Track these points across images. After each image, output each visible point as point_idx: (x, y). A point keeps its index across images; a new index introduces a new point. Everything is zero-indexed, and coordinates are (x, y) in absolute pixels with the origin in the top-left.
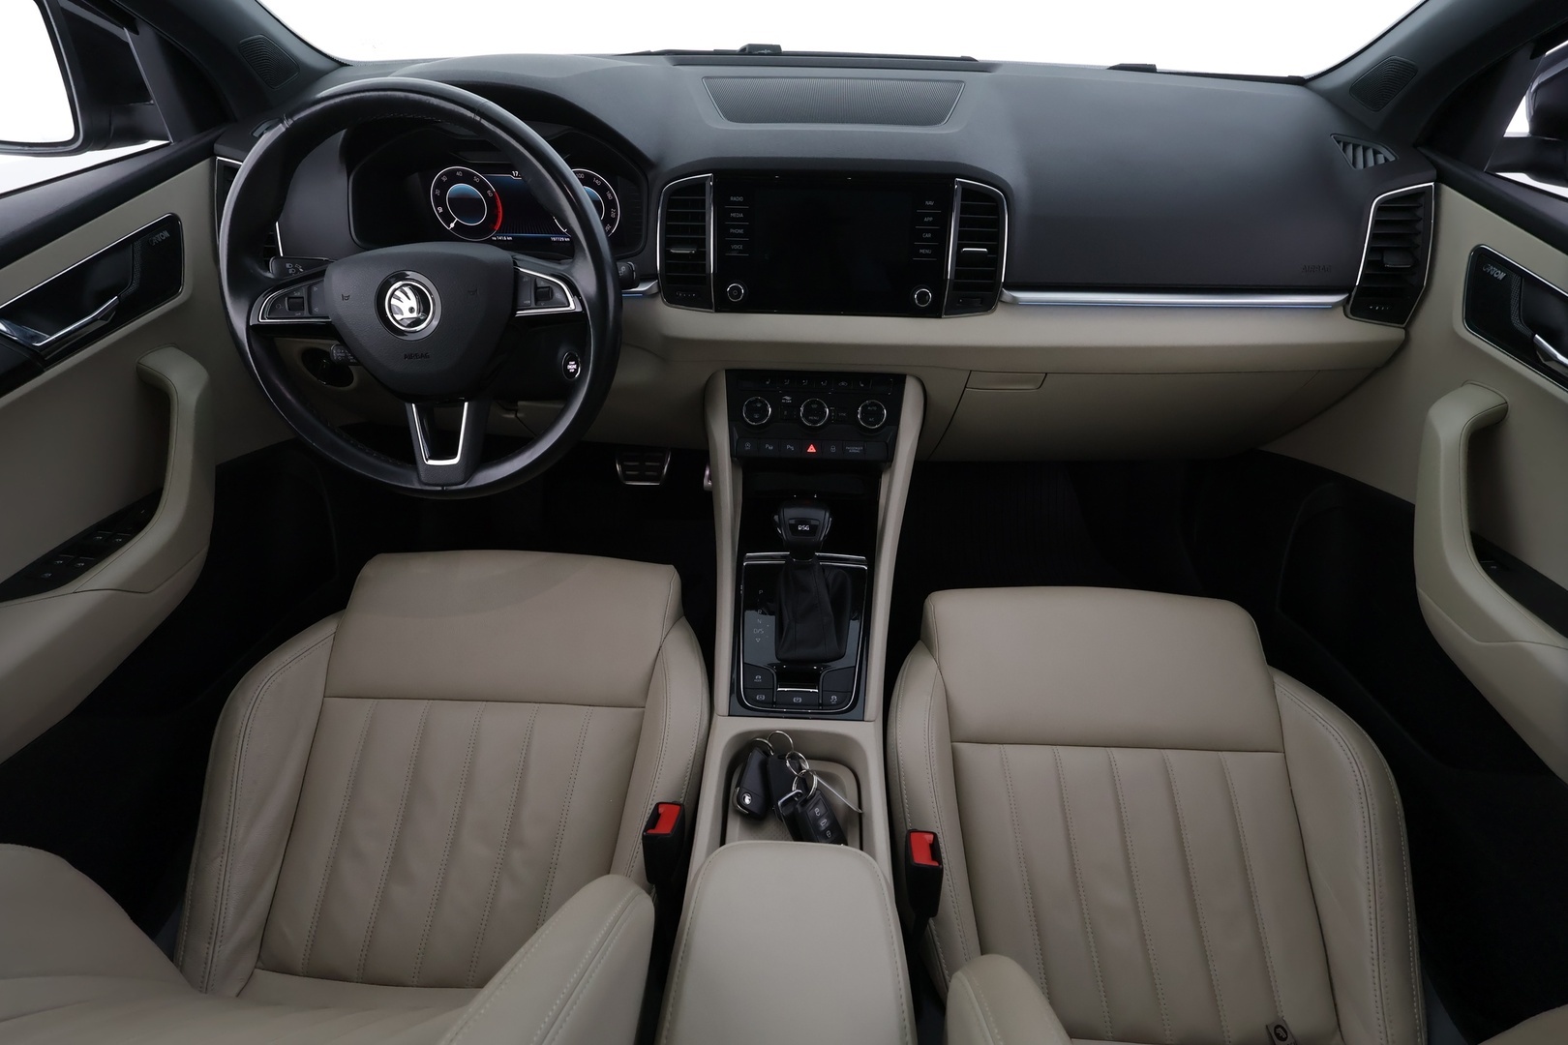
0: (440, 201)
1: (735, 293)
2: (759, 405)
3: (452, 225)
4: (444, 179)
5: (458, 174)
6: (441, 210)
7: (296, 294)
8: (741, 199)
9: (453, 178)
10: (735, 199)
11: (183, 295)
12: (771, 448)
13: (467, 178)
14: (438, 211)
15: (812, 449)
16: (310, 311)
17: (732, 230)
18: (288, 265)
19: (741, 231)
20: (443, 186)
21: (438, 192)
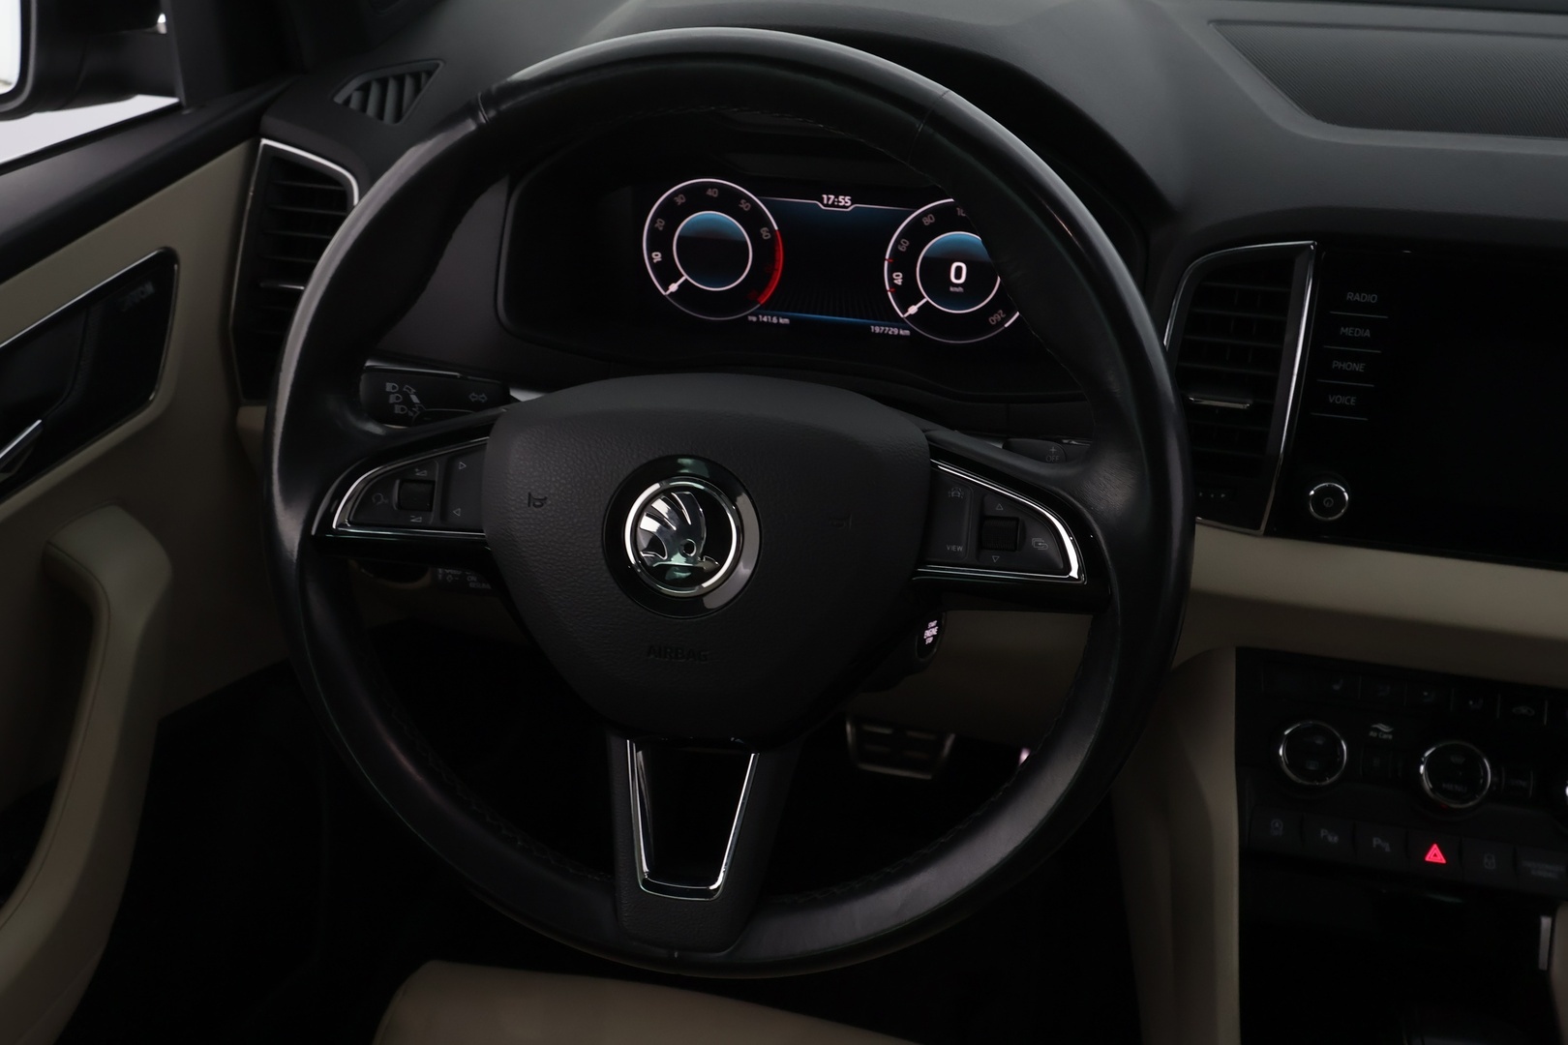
0: (660, 241)
1: (1328, 502)
2: (1319, 742)
3: (674, 287)
4: (680, 200)
5: (710, 192)
6: (657, 257)
7: (420, 474)
8: (1371, 298)
9: (698, 200)
10: (1357, 297)
11: (158, 401)
12: (1334, 839)
13: (727, 202)
14: (651, 259)
15: (1435, 855)
16: (444, 513)
17: (1337, 364)
18: (389, 387)
19: (1359, 367)
20: (673, 214)
21: (660, 224)
